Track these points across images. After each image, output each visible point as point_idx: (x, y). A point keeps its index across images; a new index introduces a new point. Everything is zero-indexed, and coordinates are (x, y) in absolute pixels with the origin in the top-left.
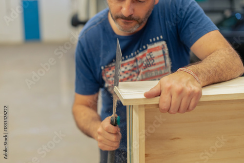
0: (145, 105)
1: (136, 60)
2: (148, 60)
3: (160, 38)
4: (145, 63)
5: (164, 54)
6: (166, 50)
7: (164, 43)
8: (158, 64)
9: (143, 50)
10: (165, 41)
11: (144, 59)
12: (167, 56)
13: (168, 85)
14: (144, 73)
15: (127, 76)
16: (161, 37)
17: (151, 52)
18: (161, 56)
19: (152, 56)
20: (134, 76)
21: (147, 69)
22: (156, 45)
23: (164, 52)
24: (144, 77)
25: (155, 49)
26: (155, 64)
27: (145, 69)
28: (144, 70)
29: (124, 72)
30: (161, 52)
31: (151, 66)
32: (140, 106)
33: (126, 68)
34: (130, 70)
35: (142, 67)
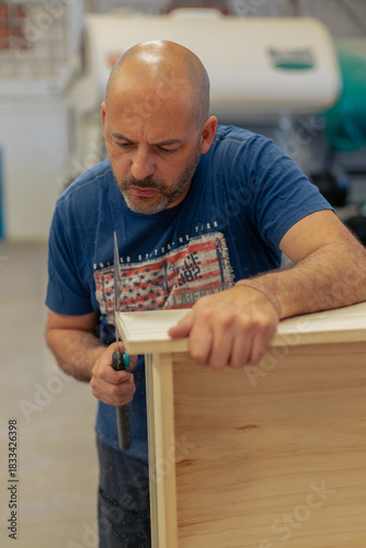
0: (173, 354)
1: (164, 265)
2: (187, 267)
3: (212, 225)
4: (182, 272)
5: (219, 258)
6: (224, 251)
7: (219, 235)
8: (207, 276)
9: (179, 245)
10: (222, 231)
11: (181, 263)
12: (226, 262)
13: (207, 311)
14: (178, 292)
15: (143, 293)
16: (216, 224)
17: (195, 253)
18: (213, 261)
19: (197, 261)
20: (158, 295)
21: (184, 286)
22: (204, 239)
23: (219, 254)
24: (179, 302)
25: (203, 247)
26: (201, 277)
27: (180, 285)
28: (179, 287)
29: (137, 285)
30: (213, 254)
31: (192, 280)
32: (162, 356)
33: (142, 277)
34: (149, 282)
35: (176, 280)
